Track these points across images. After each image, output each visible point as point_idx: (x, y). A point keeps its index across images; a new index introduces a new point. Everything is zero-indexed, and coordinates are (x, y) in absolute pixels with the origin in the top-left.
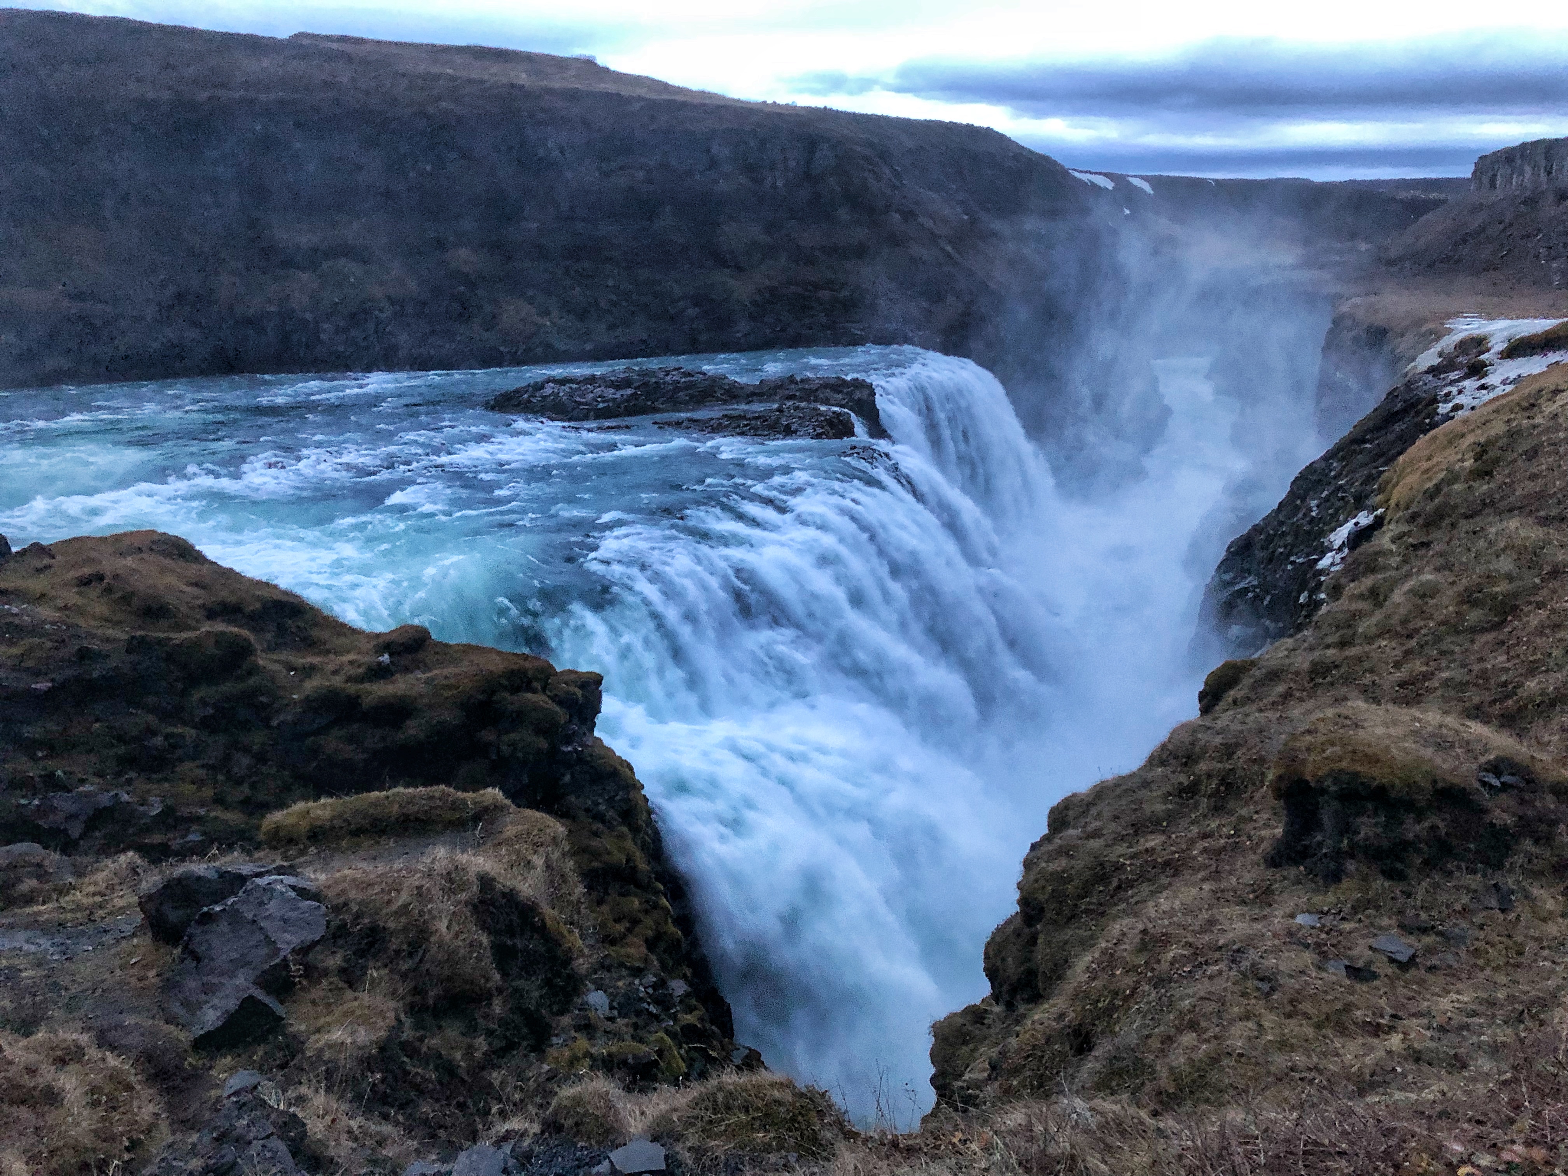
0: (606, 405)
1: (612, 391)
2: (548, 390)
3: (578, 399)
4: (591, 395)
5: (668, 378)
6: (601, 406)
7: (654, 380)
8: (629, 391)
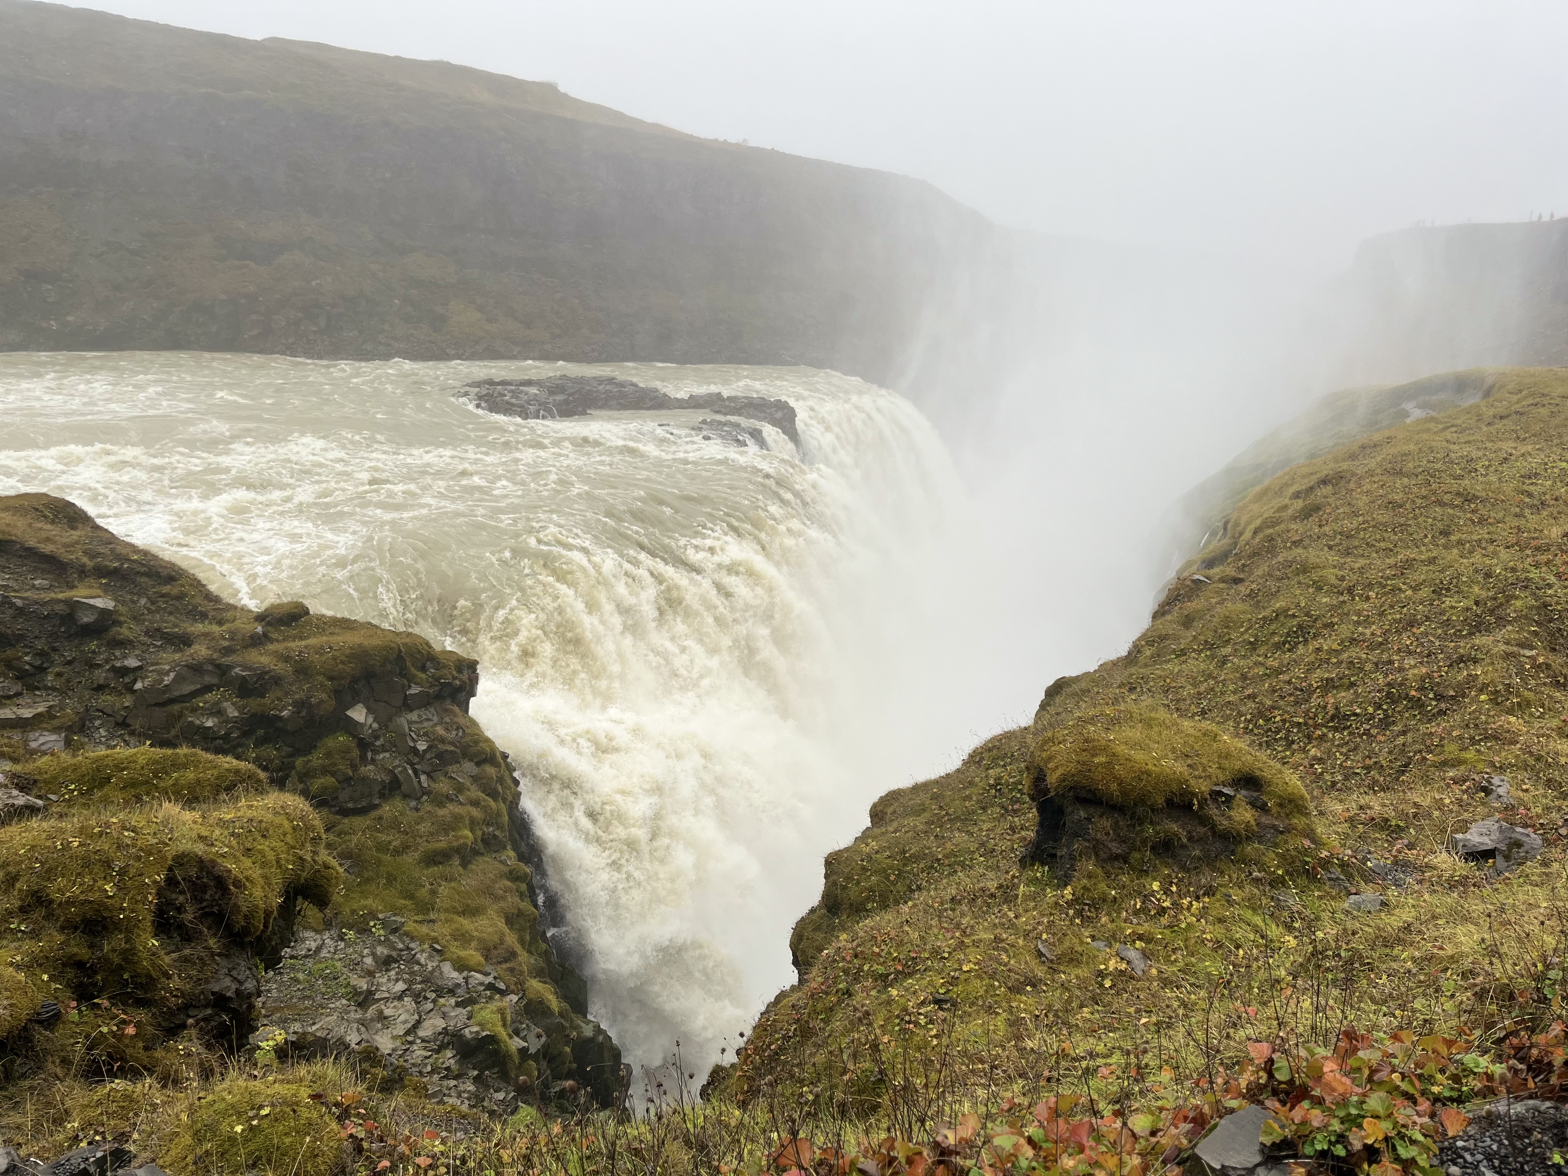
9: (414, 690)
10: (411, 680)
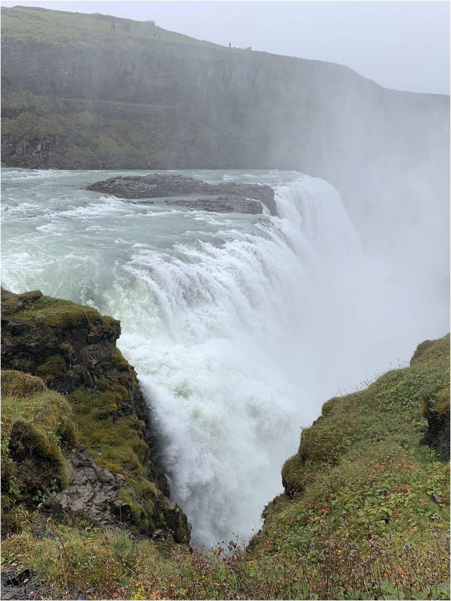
0: (144, 191)
1: (147, 185)
2: (117, 182)
3: (131, 188)
4: (137, 186)
5: (174, 180)
6: (141, 191)
7: (167, 181)
8: (155, 186)
9: (92, 335)
10: (89, 330)
